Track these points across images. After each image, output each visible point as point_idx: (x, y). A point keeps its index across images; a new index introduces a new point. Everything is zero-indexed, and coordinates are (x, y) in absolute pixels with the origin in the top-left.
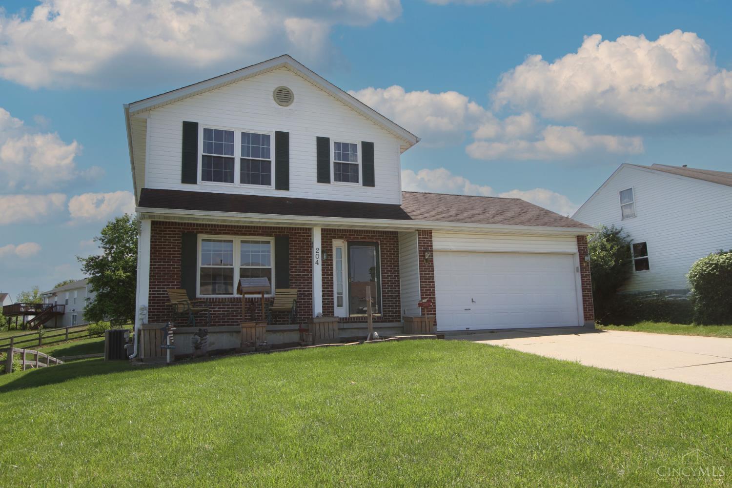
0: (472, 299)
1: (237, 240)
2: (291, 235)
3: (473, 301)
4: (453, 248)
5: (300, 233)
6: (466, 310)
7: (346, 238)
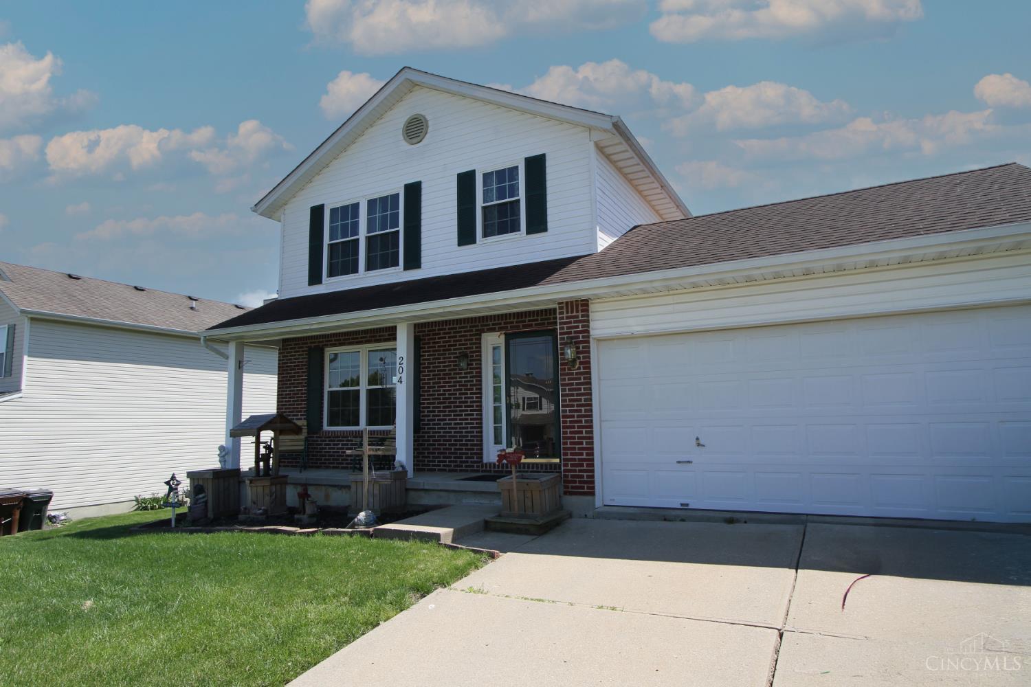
0: (697, 439)
1: (364, 349)
2: (423, 336)
3: (699, 445)
4: (638, 329)
5: (435, 330)
6: (679, 462)
7: (500, 329)
